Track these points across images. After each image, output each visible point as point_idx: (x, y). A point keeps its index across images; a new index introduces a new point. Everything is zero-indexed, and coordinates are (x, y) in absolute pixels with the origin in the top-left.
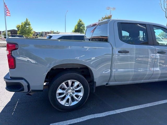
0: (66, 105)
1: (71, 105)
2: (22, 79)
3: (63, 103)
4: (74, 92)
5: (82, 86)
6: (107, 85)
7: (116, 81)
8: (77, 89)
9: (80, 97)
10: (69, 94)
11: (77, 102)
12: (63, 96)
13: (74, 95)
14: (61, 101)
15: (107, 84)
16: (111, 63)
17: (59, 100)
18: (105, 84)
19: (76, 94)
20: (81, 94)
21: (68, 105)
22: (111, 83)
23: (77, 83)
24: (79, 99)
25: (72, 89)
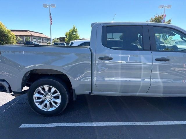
0: (43, 110)
1: (48, 110)
2: (4, 81)
3: (40, 107)
4: (53, 98)
5: (59, 93)
6: (92, 94)
7: (100, 91)
8: (55, 95)
10: (47, 100)
11: (55, 108)
12: (40, 100)
13: (52, 101)
14: (39, 105)
15: (90, 93)
17: (37, 104)
18: (88, 92)
19: (54, 100)
20: (59, 101)
21: (46, 110)
22: (95, 93)
23: (53, 89)
24: (57, 106)
25: (50, 95)
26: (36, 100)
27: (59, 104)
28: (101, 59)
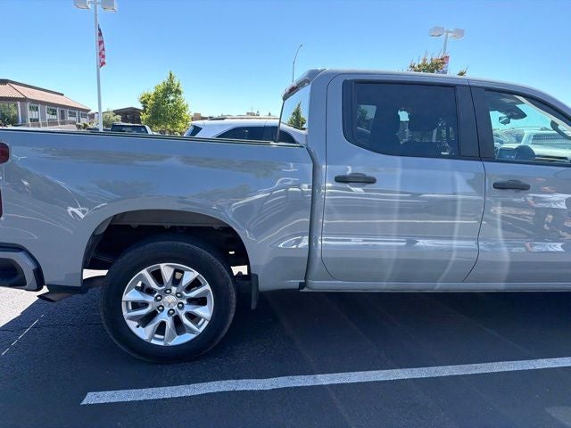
0: (153, 342)
1: (170, 344)
2: (19, 249)
3: (144, 333)
4: (185, 302)
5: (207, 287)
6: (305, 290)
7: (334, 279)
8: (193, 294)
9: (202, 320)
10: (167, 309)
11: (193, 336)
12: (144, 312)
13: (182, 314)
14: (138, 327)
15: (302, 285)
16: (308, 220)
17: (132, 325)
18: (294, 283)
19: (188, 308)
20: (205, 312)
21: (161, 344)
22: (318, 284)
23: (190, 275)
24: (199, 327)
25: (176, 294)
26: (129, 311)
27: (207, 323)
28: (341, 180)
